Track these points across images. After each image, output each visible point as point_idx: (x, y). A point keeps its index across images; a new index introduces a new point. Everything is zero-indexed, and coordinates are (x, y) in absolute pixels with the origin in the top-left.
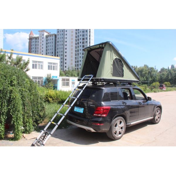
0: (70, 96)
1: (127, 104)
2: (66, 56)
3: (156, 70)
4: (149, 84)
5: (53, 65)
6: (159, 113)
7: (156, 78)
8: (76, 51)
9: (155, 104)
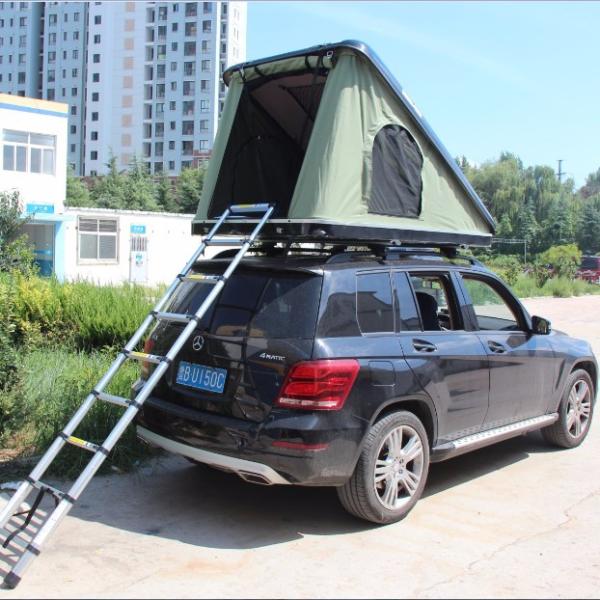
0: (156, 310)
1: (435, 353)
2: (96, 97)
3: (563, 180)
4: (527, 254)
5: (30, 146)
6: (586, 395)
7: (562, 224)
8: (150, 71)
9: (564, 350)
